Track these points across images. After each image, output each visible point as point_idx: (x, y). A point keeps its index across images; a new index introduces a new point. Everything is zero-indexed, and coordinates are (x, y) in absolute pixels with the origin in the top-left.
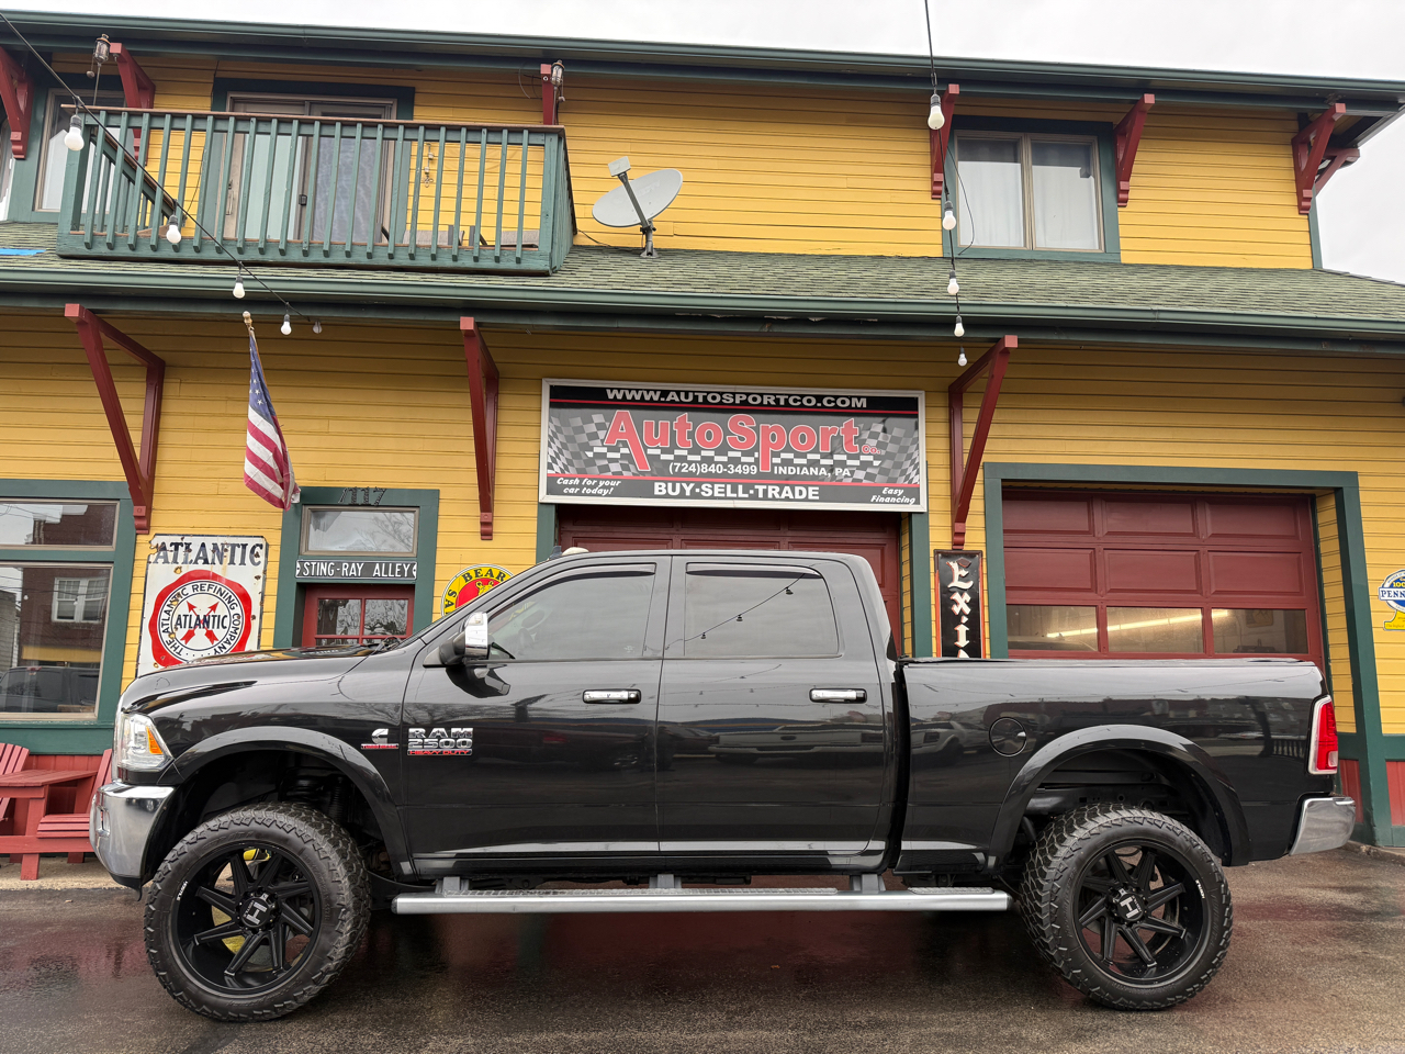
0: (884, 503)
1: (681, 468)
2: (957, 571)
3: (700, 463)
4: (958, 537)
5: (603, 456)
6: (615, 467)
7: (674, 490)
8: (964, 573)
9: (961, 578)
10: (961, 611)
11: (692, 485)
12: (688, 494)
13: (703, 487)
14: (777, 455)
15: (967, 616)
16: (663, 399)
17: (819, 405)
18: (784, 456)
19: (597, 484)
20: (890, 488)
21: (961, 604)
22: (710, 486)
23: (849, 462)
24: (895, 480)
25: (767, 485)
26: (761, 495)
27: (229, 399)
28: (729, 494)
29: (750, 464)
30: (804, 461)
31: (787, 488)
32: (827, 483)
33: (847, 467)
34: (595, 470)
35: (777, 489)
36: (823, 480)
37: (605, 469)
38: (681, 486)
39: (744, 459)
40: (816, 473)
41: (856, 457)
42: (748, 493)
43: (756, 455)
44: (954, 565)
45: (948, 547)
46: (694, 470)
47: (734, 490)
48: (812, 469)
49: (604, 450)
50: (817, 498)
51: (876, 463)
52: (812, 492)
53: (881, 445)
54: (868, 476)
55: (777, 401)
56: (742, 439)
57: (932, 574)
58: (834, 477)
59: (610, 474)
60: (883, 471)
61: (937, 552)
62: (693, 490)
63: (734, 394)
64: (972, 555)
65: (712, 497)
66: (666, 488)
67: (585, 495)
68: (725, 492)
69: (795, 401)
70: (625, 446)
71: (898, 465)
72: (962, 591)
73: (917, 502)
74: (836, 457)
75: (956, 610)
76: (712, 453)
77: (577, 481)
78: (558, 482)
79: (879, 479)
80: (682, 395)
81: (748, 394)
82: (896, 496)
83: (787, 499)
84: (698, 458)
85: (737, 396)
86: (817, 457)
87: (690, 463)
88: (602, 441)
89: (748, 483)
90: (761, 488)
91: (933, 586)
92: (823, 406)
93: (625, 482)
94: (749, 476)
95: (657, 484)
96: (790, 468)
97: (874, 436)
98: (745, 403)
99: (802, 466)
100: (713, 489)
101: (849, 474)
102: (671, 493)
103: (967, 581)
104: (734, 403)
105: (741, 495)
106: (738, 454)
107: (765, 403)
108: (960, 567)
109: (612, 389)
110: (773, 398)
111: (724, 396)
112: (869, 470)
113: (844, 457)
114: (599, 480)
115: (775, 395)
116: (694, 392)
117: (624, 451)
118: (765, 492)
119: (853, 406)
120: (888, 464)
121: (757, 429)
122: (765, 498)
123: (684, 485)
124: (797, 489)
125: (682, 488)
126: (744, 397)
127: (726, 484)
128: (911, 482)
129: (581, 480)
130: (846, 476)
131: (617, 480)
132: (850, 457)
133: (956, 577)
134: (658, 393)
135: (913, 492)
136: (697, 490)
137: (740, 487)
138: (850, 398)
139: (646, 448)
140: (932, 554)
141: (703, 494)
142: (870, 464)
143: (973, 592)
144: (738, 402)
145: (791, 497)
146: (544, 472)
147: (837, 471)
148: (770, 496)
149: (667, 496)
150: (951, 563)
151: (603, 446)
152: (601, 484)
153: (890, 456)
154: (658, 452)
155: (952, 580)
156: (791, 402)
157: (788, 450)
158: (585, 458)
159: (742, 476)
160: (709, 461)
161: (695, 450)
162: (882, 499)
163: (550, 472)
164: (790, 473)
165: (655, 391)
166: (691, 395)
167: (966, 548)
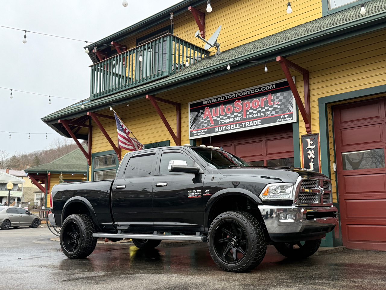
0: (282, 121)
1: (222, 121)
2: (310, 142)
3: (227, 119)
4: (309, 129)
5: (202, 122)
6: (206, 125)
7: (220, 129)
8: (312, 142)
9: (311, 145)
10: (311, 157)
11: (225, 127)
12: (224, 130)
13: (228, 127)
14: (248, 111)
15: (313, 159)
16: (217, 101)
17: (260, 91)
18: (250, 111)
19: (202, 131)
20: (283, 115)
21: (311, 154)
22: (230, 126)
23: (270, 109)
24: (284, 112)
25: (245, 122)
26: (244, 126)
27: (133, 125)
28: (235, 128)
29: (240, 116)
30: (256, 112)
31: (251, 122)
32: (263, 118)
33: (269, 111)
34: (201, 127)
35: (248, 123)
36: (262, 117)
37: (203, 126)
38: (222, 128)
39: (239, 115)
40: (260, 115)
41: (272, 106)
42: (240, 126)
43: (242, 113)
44: (308, 140)
45: (306, 133)
46: (225, 122)
47: (236, 126)
48: (258, 114)
49: (203, 120)
50: (260, 124)
51: (279, 107)
52: (259, 122)
53: (280, 100)
54: (277, 113)
55: (247, 93)
56: (238, 108)
57: (301, 145)
58: (265, 115)
59: (204, 127)
60: (281, 110)
61: (302, 136)
62: (225, 128)
63: (235, 94)
64: (315, 135)
65: (231, 130)
66: (218, 129)
67: (199, 135)
68: (234, 127)
69: (253, 91)
70: (208, 118)
71: (286, 106)
72: (311, 150)
73: (292, 119)
74: (266, 108)
75: (309, 157)
76: (230, 115)
77: (197, 131)
78: (193, 133)
79: (280, 113)
80: (222, 98)
81: (239, 93)
82: (285, 118)
83: (251, 126)
84: (226, 117)
85: (236, 94)
86: (260, 109)
87: (224, 120)
88: (202, 118)
89: (240, 122)
90: (243, 124)
91: (301, 149)
92: (261, 91)
93: (208, 129)
94: (240, 120)
95: (216, 128)
96: (252, 115)
97: (278, 97)
98: (238, 96)
99: (255, 114)
100: (230, 127)
101: (270, 113)
102: (220, 130)
103: (313, 146)
104: (235, 97)
105: (238, 127)
106: (237, 114)
107: (244, 94)
108: (311, 141)
109: (204, 101)
110: (246, 92)
111: (233, 95)
112: (276, 110)
113: (268, 108)
114: (202, 130)
115: (247, 91)
116: (224, 96)
117: (208, 119)
118: (245, 125)
119: (271, 88)
120: (283, 107)
121: (242, 104)
122: (245, 127)
123: (223, 127)
124: (254, 122)
125: (223, 128)
126: (238, 94)
127: (234, 124)
128: (290, 112)
129: (198, 131)
130: (269, 114)
131: (206, 129)
132: (270, 107)
133: (309, 144)
134: (216, 99)
135: (291, 115)
136: (226, 128)
137: (238, 124)
138: (269, 86)
139: (213, 117)
140: (300, 137)
141: (228, 129)
142: (276, 108)
143: (315, 149)
144: (236, 96)
145: (253, 125)
146: (189, 130)
147: (266, 113)
148: (246, 126)
149: (219, 131)
150: (307, 140)
151: (203, 119)
152: (203, 131)
153: (283, 104)
154: (216, 118)
155: (308, 146)
156: (252, 92)
157: (251, 109)
158: (199, 124)
159: (238, 121)
160: (229, 118)
161: (225, 115)
162: (281, 120)
163: (191, 130)
164: (252, 117)
165: (215, 99)
166: (224, 97)
167: (313, 133)
